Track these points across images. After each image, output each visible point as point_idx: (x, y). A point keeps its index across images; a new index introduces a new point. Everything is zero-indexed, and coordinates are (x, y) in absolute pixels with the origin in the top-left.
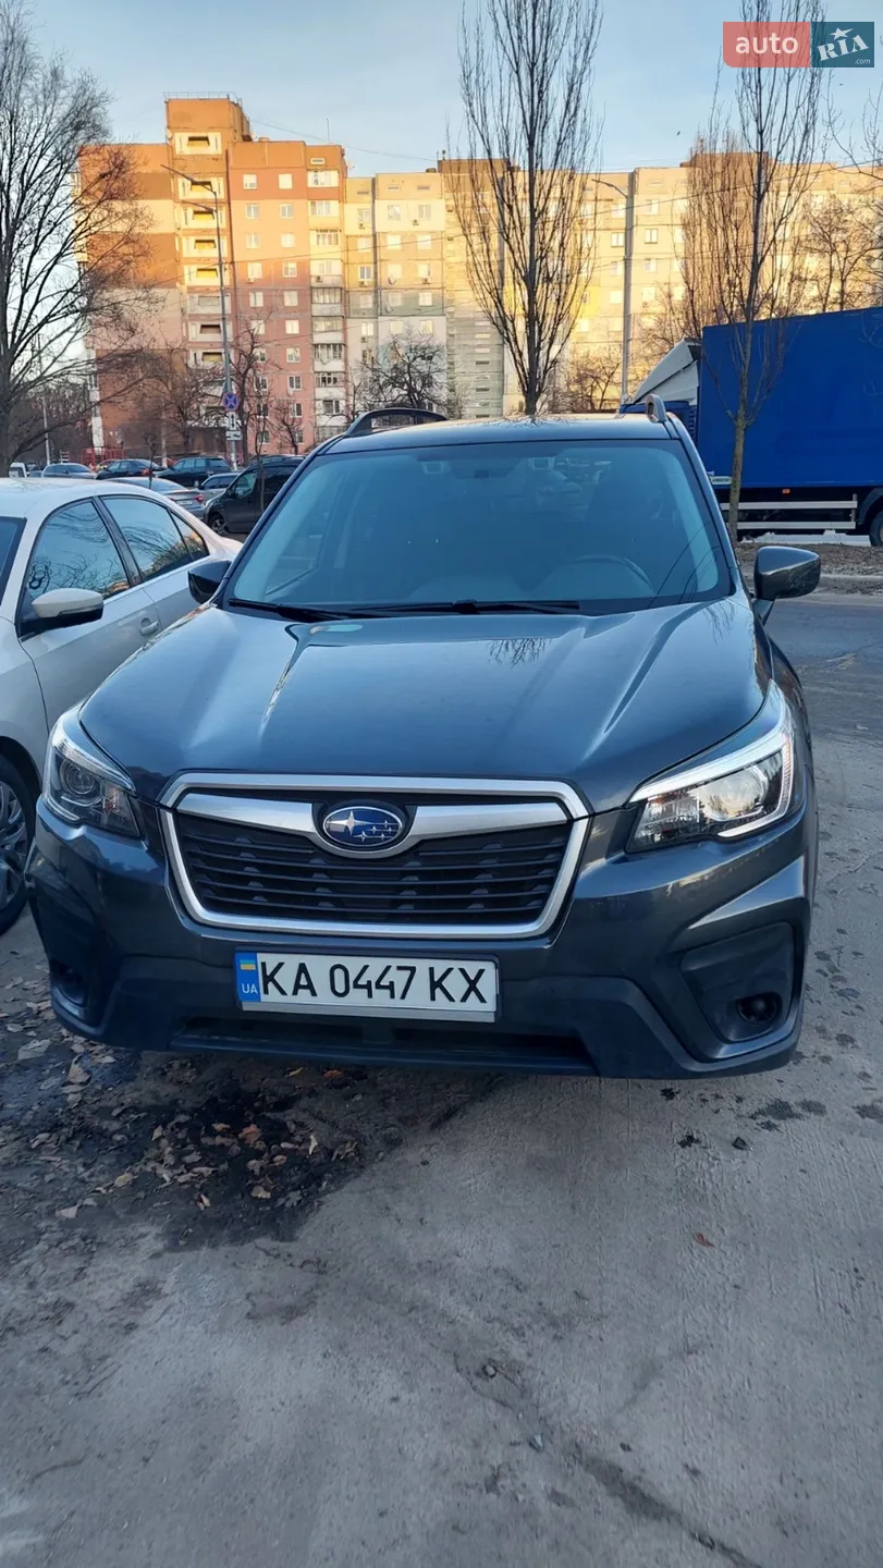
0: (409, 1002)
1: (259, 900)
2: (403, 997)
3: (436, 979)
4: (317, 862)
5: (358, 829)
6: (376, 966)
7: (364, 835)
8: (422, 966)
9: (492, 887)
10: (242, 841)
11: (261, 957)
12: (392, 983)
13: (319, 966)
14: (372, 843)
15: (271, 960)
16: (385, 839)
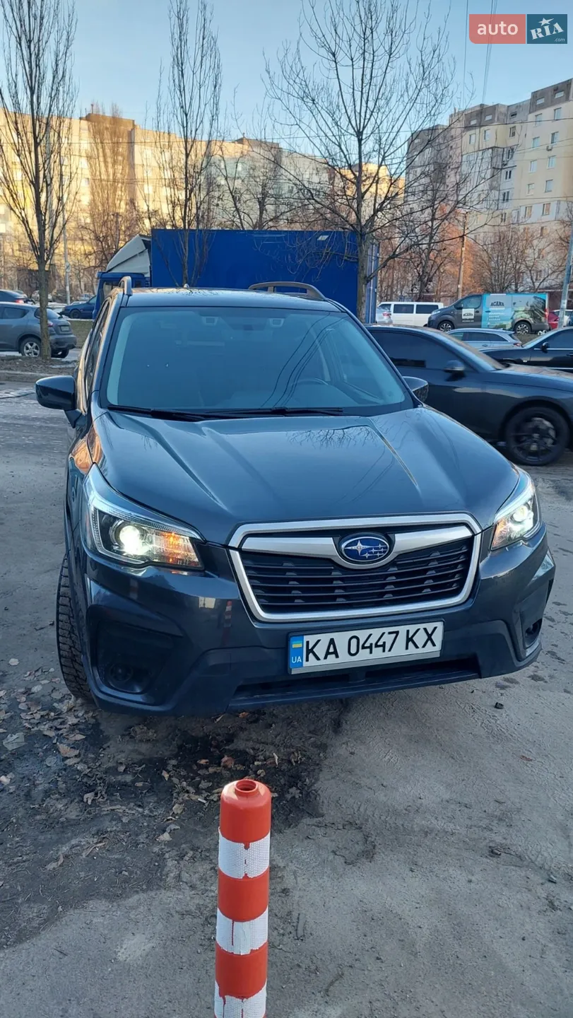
0: (394, 652)
1: (298, 602)
2: (390, 650)
3: (410, 637)
4: (336, 574)
5: (364, 551)
6: (376, 633)
7: (367, 555)
8: (402, 630)
9: (434, 578)
10: (288, 565)
11: (306, 638)
12: (384, 643)
13: (341, 639)
14: (373, 558)
15: (311, 639)
16: (380, 556)
